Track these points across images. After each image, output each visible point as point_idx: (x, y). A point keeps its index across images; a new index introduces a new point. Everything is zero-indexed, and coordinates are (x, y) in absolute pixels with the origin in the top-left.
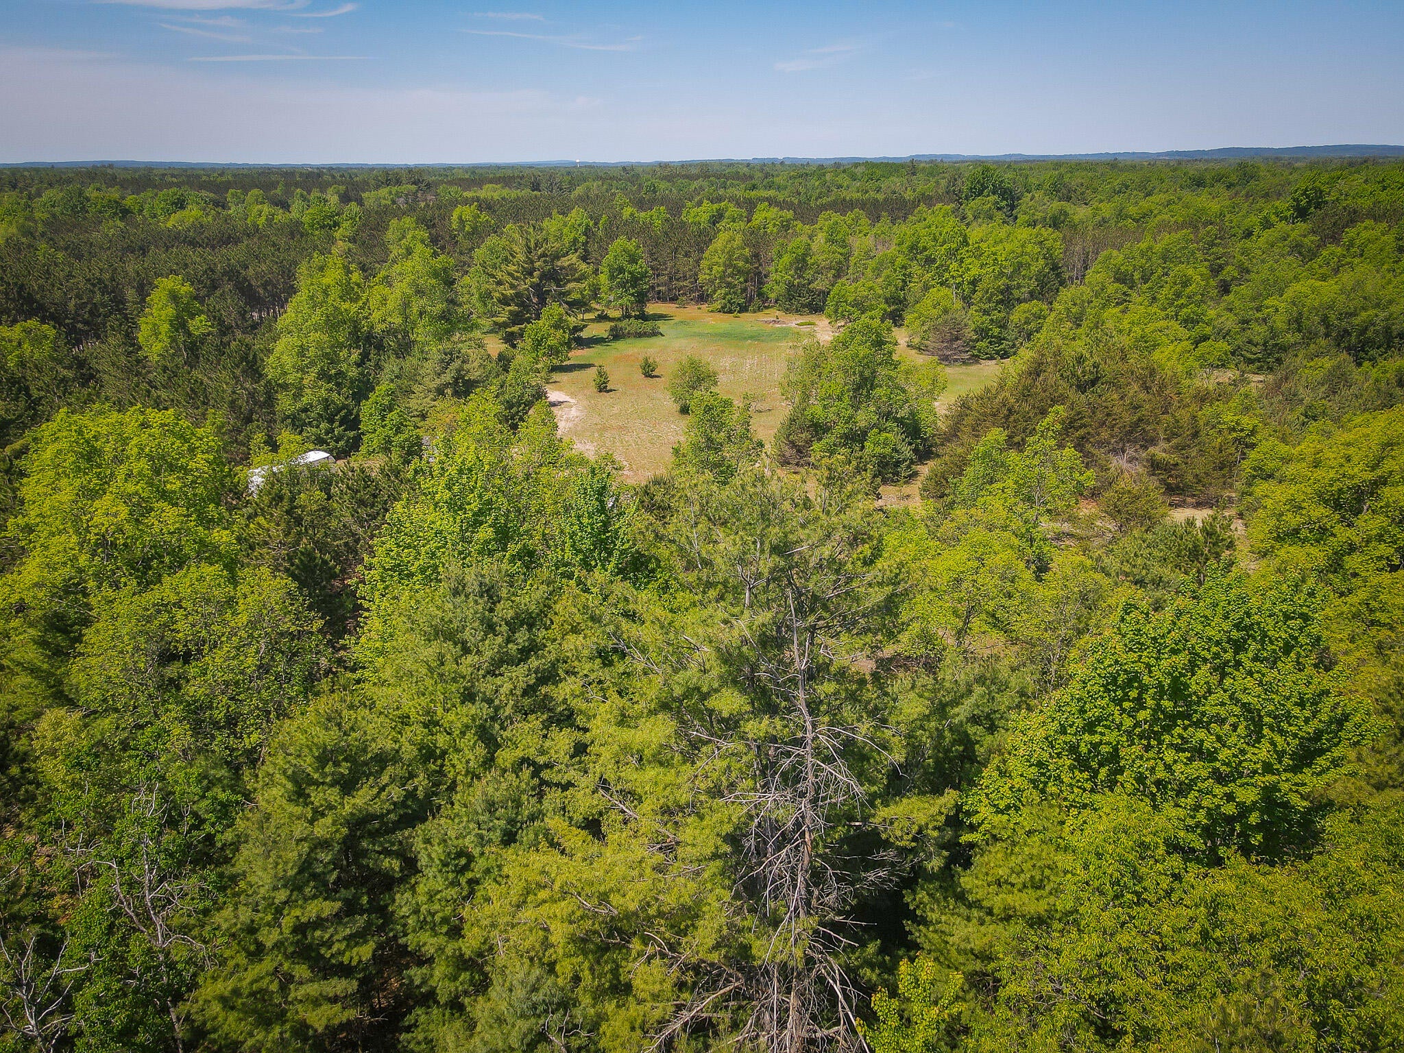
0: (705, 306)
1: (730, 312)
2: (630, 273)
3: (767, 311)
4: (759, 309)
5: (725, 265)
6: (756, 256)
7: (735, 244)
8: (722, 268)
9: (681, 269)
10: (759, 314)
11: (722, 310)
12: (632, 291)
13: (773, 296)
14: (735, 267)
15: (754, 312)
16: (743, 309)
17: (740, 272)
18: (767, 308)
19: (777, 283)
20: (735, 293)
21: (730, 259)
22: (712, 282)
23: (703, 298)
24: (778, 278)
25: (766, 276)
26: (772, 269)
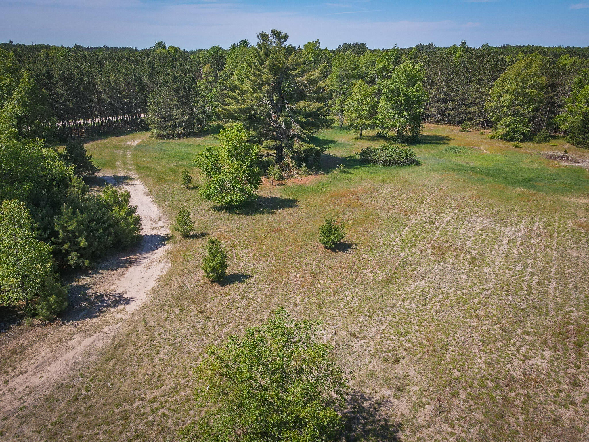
0: (488, 132)
1: (512, 140)
2: (405, 95)
3: (553, 142)
4: (545, 140)
5: (517, 94)
6: (553, 86)
7: (531, 71)
8: (511, 97)
9: (473, 95)
10: (544, 145)
11: (504, 138)
12: (405, 113)
13: (563, 127)
14: (526, 95)
15: (540, 142)
16: (527, 138)
17: (531, 100)
18: (554, 137)
19: (571, 113)
20: (521, 122)
21: (523, 87)
22: (498, 109)
23: (488, 124)
24: (575, 109)
25: (560, 106)
26: (569, 99)
